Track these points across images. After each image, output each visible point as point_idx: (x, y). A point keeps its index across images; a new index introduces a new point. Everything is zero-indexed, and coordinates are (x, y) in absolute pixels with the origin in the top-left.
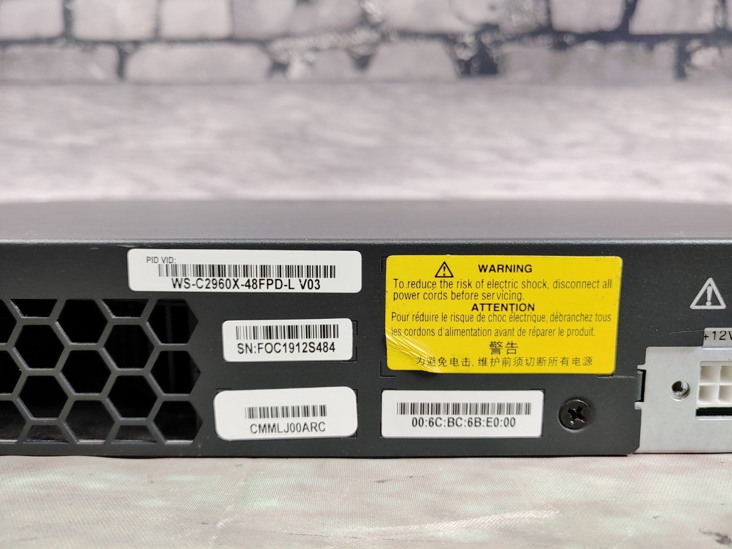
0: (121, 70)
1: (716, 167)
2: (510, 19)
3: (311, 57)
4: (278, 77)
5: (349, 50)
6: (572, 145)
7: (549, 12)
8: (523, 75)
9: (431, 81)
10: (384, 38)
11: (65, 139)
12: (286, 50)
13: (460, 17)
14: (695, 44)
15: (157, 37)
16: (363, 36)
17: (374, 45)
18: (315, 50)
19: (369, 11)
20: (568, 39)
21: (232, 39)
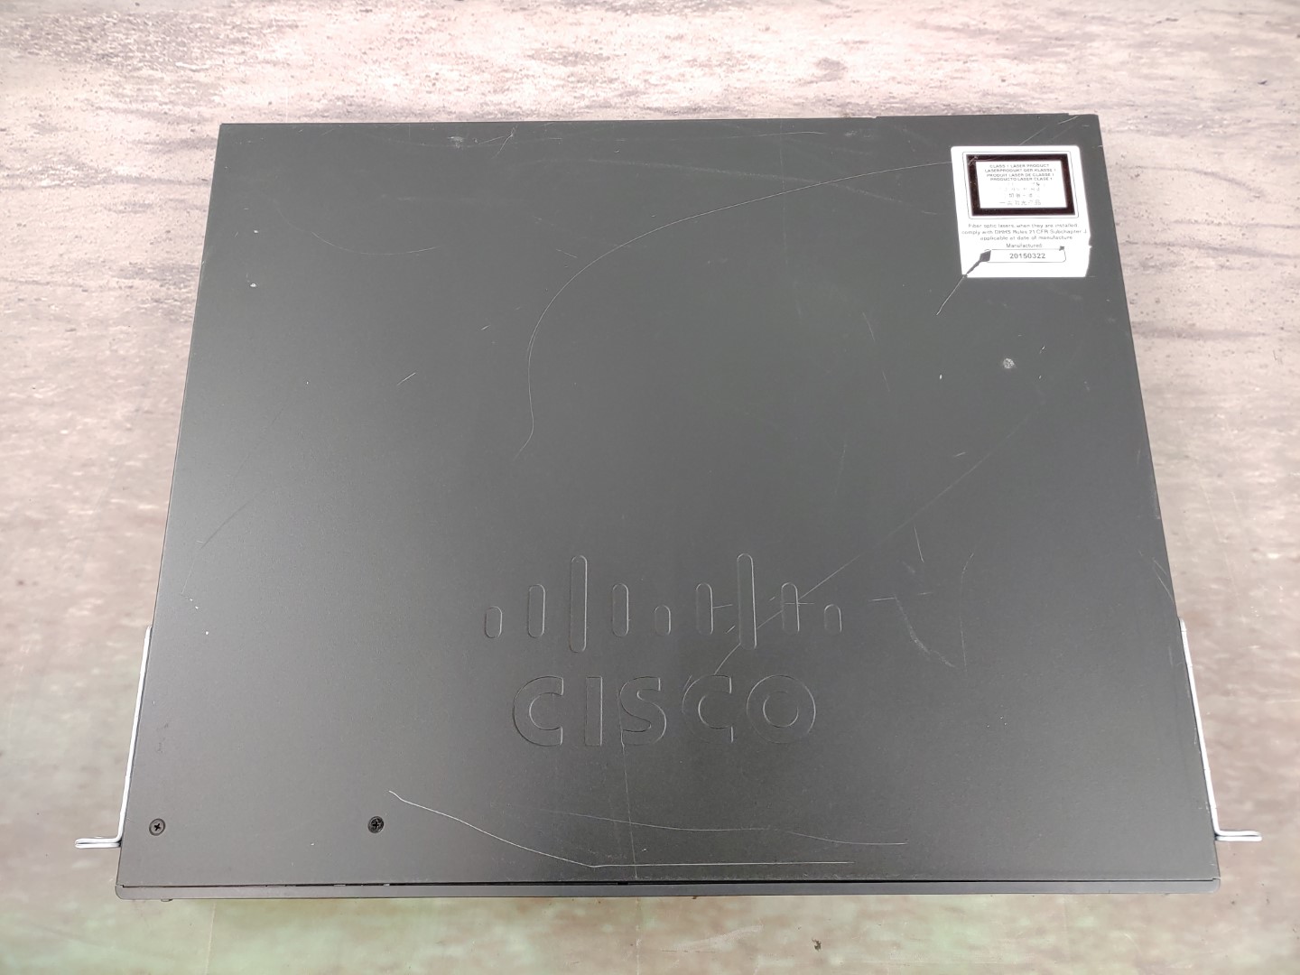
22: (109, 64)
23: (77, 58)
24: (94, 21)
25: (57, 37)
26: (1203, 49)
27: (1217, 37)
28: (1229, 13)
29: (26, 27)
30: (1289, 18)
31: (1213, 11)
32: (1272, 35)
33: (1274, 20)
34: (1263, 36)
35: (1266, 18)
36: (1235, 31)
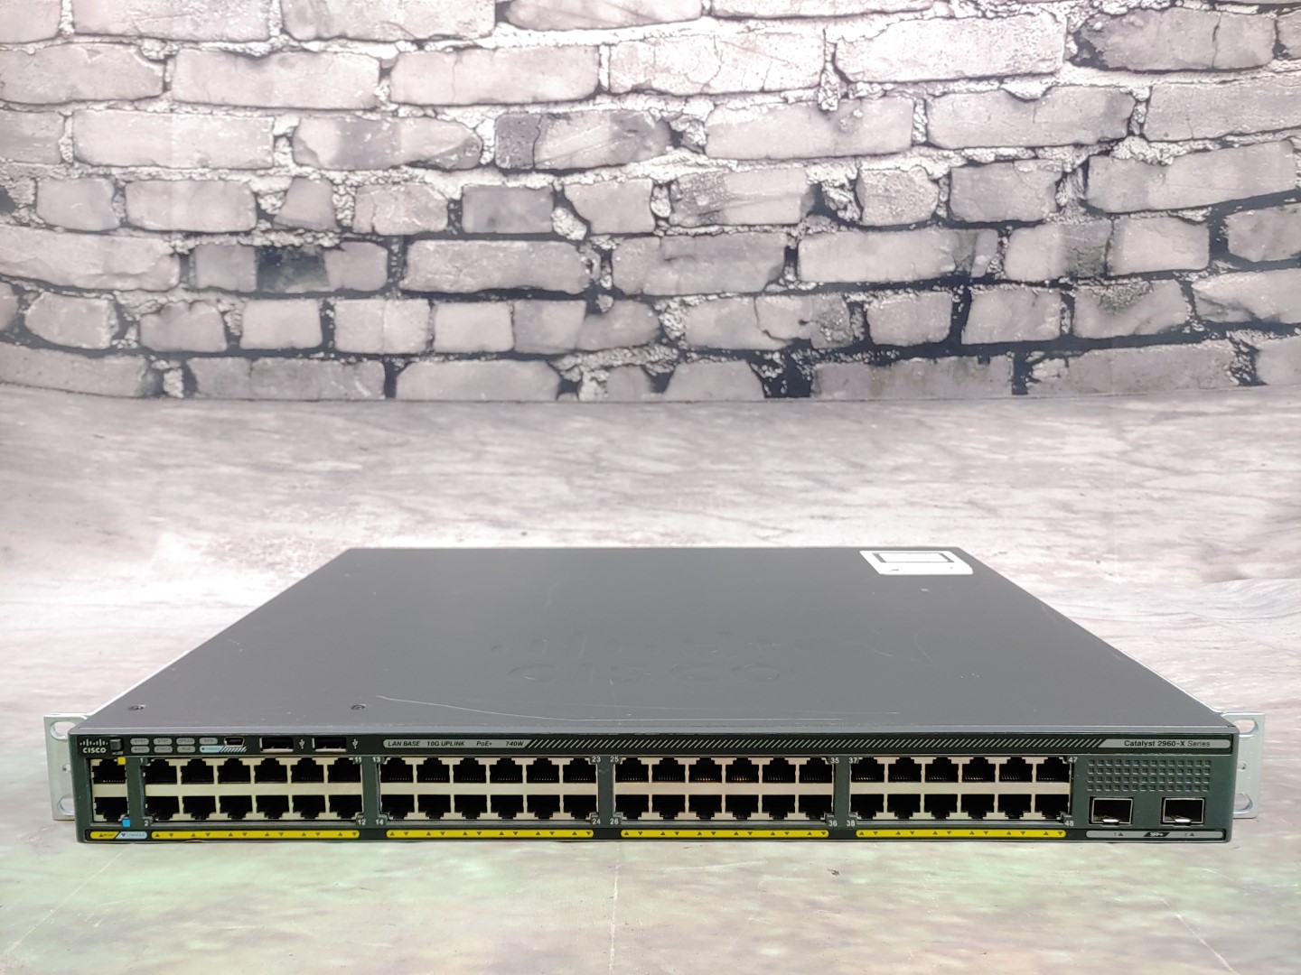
0: (389, 388)
1: (1060, 494)
2: (824, 333)
3: (603, 376)
4: (566, 397)
5: (643, 367)
6: (896, 469)
7: (866, 325)
8: (839, 395)
9: (737, 402)
10: (684, 355)
11: (330, 464)
12: (576, 366)
13: (766, 332)
14: (1037, 354)
15: (429, 351)
16: (660, 353)
17: (673, 363)
18: (608, 368)
19: (667, 323)
20: (891, 354)
21: (512, 355)
22: (273, 569)
23: (252, 564)
24: (276, 541)
25: (247, 550)
26: (1036, 573)
27: (1040, 565)
28: (1041, 547)
29: (229, 543)
30: (1084, 548)
31: (1028, 546)
32: (1079, 563)
33: (1074, 551)
34: (1072, 563)
35: (1068, 550)
36: (1051, 560)
